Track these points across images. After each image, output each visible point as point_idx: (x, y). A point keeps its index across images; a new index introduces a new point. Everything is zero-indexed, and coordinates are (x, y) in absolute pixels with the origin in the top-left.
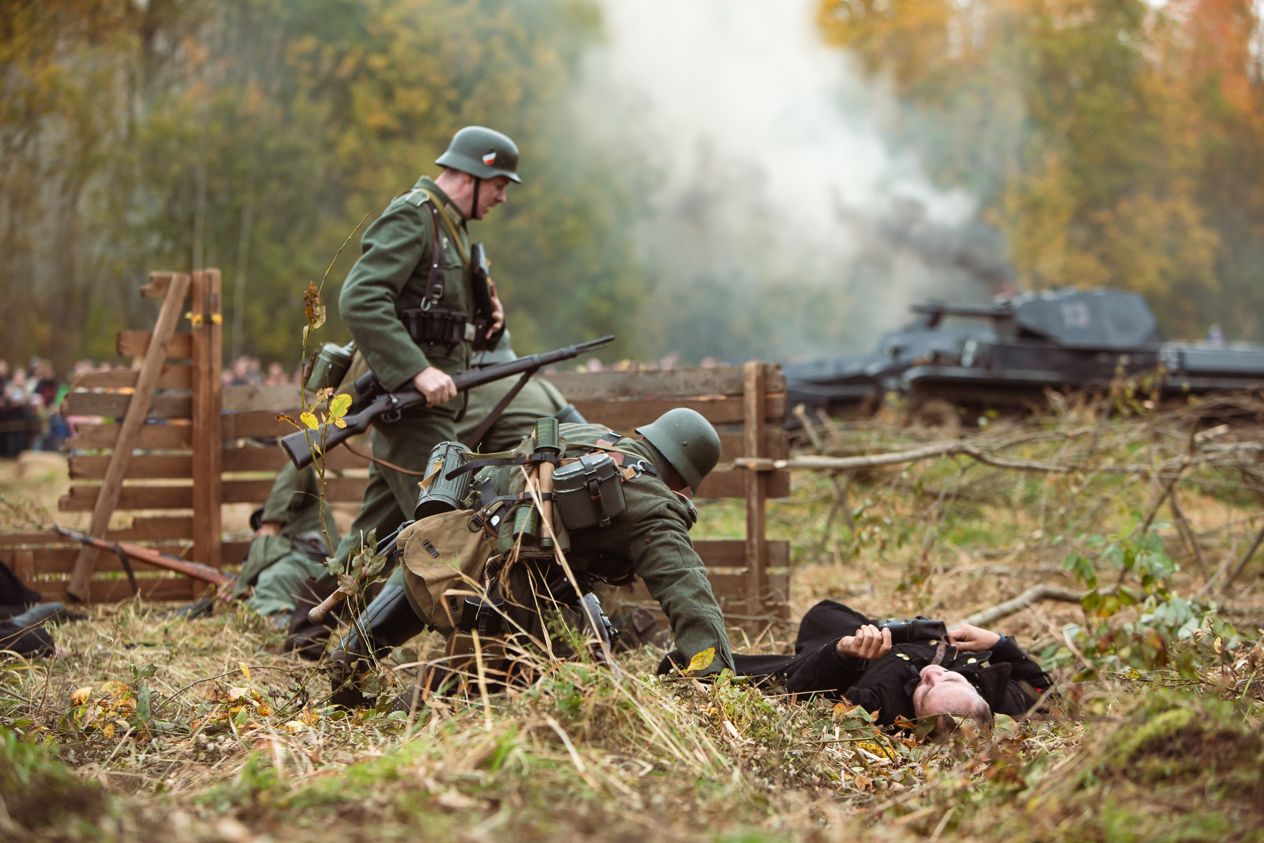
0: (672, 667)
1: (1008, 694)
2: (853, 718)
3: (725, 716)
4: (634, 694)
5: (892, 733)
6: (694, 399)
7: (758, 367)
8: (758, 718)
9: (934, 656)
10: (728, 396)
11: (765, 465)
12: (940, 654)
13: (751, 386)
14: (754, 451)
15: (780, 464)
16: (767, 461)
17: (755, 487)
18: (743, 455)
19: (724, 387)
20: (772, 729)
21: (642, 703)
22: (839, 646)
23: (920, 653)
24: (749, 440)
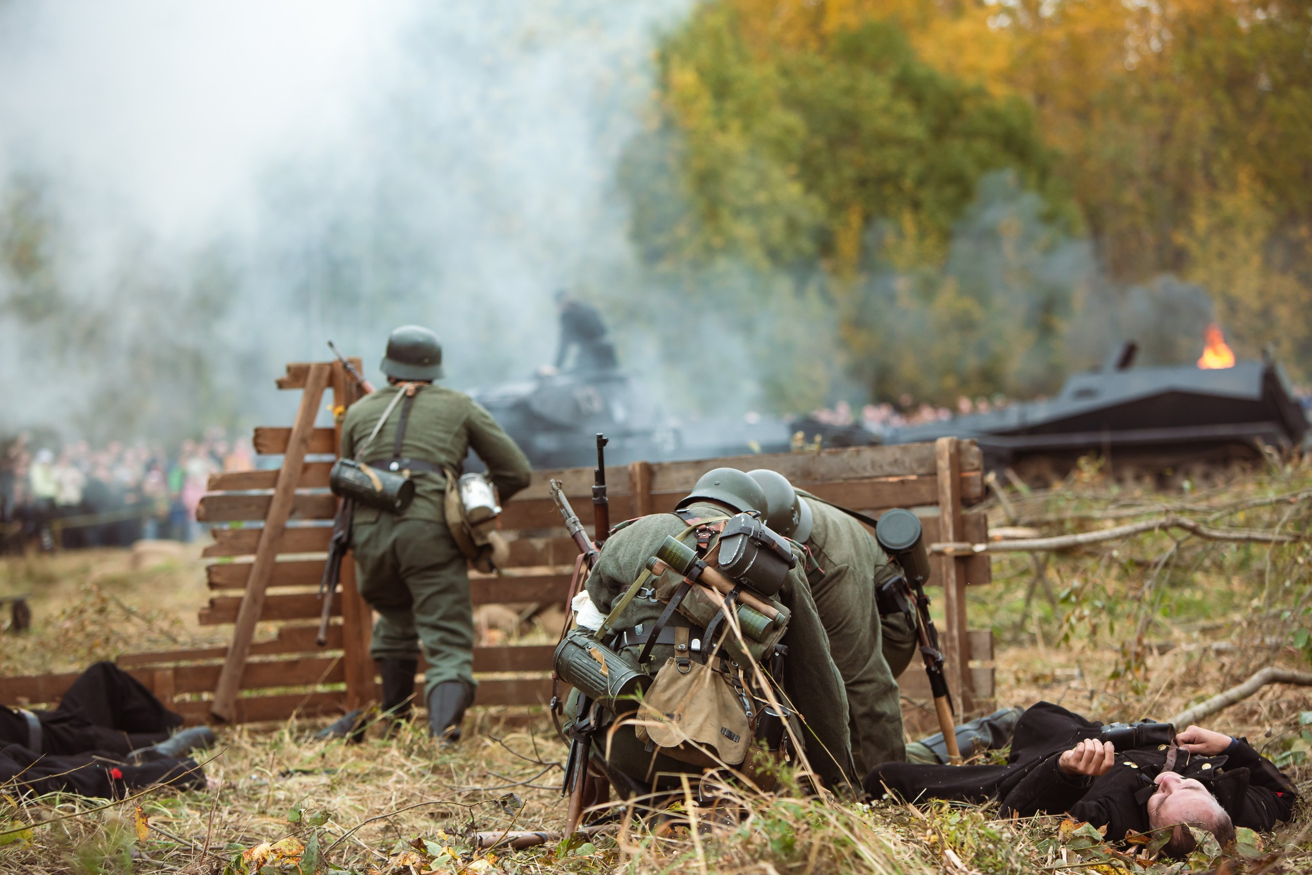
0: (885, 792)
1: (1248, 801)
2: (1081, 837)
3: (946, 844)
4: (851, 830)
5: (1124, 849)
6: (883, 479)
7: (951, 443)
8: (983, 847)
9: (1165, 762)
10: (920, 476)
11: (963, 550)
12: (1171, 759)
13: (944, 464)
14: (951, 536)
15: (979, 548)
16: (966, 545)
17: (953, 575)
18: (938, 540)
19: (915, 466)
20: (1000, 858)
21: (860, 839)
22: (1060, 761)
23: (1149, 760)
24: (944, 523)
